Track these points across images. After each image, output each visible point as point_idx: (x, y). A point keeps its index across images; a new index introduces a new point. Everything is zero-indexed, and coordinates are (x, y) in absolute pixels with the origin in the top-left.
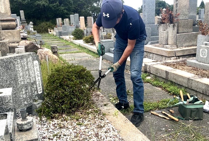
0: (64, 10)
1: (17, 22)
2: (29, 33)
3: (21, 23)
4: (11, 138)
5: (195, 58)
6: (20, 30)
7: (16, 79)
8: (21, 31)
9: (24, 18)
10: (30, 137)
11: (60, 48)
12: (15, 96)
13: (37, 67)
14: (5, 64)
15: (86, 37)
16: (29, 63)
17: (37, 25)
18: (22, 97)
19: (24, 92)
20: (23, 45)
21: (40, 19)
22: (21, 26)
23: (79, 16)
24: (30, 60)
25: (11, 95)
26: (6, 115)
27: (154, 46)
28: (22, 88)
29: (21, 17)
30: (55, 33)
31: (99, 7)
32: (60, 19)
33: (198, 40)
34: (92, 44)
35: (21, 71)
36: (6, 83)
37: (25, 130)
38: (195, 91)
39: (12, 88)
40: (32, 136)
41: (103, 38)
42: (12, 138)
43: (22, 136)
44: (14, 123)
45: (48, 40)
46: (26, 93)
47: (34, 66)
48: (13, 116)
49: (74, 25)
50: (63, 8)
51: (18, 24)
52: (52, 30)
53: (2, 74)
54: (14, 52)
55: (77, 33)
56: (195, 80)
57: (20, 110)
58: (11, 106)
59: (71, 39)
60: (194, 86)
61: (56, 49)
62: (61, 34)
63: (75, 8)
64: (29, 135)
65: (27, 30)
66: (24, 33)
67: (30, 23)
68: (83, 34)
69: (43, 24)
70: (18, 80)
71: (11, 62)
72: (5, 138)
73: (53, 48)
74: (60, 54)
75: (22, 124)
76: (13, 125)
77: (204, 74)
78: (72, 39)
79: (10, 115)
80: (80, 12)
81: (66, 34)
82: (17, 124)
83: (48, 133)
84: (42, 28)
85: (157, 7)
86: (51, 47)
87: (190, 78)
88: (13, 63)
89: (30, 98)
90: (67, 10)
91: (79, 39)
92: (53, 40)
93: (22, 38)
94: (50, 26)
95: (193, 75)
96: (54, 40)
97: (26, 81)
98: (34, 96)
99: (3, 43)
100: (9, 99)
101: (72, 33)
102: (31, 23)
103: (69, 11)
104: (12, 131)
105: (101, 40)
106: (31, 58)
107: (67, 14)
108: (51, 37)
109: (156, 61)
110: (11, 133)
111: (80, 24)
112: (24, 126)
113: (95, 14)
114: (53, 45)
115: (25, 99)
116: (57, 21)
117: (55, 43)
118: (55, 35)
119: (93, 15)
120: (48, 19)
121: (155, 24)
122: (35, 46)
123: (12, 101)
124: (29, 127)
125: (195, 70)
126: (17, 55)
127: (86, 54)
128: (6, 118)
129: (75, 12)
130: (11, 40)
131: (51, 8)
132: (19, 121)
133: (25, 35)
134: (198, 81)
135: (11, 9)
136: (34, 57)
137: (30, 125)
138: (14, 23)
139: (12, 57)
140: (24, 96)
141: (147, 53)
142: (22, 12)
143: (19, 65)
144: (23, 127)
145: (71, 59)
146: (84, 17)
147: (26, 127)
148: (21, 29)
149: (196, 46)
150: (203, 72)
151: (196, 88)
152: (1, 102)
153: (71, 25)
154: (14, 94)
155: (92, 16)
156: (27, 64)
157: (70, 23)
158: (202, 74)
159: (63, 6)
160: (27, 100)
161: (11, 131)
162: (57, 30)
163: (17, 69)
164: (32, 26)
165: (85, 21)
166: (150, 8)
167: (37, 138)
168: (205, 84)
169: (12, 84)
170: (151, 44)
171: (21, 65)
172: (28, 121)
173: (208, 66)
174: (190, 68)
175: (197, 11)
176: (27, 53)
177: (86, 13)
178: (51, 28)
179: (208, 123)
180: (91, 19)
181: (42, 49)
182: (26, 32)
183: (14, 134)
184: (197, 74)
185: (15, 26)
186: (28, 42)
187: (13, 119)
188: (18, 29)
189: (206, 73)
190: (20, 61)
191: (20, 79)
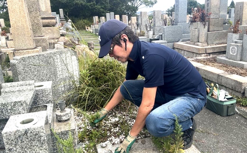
0: (100, 9)
1: (56, 20)
2: (67, 29)
3: (60, 21)
4: (51, 128)
5: (225, 55)
6: (60, 27)
7: (55, 74)
9: (63, 16)
10: (67, 127)
11: (97, 45)
12: (54, 88)
13: (75, 62)
14: (45, 59)
16: (68, 58)
17: (75, 23)
18: (60, 89)
20: (62, 42)
21: (78, 17)
22: (61, 23)
23: (115, 15)
24: (69, 56)
25: (51, 88)
26: (46, 106)
27: (185, 43)
28: (61, 81)
29: (61, 15)
30: (91, 31)
32: (97, 17)
33: (228, 38)
35: (60, 65)
36: (46, 77)
37: (63, 121)
38: (224, 86)
39: (52, 81)
44: (53, 114)
45: (85, 37)
46: (65, 86)
47: (73, 61)
48: (53, 107)
50: (100, 7)
51: (58, 22)
52: (89, 28)
53: (42, 68)
54: (54, 48)
56: (225, 76)
57: (59, 102)
58: (51, 99)
60: (223, 82)
61: (93, 45)
62: (97, 31)
63: (111, 7)
64: (67, 125)
65: (66, 27)
66: (63, 30)
67: (68, 21)
69: (81, 22)
70: (57, 73)
71: (51, 57)
72: (45, 128)
73: (89, 45)
74: (96, 50)
75: (61, 115)
76: (53, 116)
77: (234, 70)
79: (50, 106)
80: (116, 10)
82: (57, 115)
84: (80, 25)
85: (189, 7)
86: (88, 43)
87: (220, 74)
88: (53, 58)
89: (68, 91)
90: (103, 8)
92: (89, 36)
93: (61, 35)
94: (87, 24)
95: (223, 72)
96: (91, 36)
97: (64, 75)
99: (43, 39)
100: (49, 92)
102: (70, 20)
103: (105, 10)
104: (52, 122)
106: (69, 53)
107: (103, 12)
108: (87, 34)
109: (187, 57)
110: (50, 123)
112: (62, 117)
113: (130, 12)
114: (90, 41)
115: (64, 92)
116: (94, 19)
117: (92, 40)
118: (91, 32)
120: (85, 17)
121: (187, 23)
122: (73, 42)
123: (52, 94)
124: (67, 118)
125: (225, 67)
126: (57, 50)
128: (46, 110)
129: (110, 10)
130: (51, 37)
131: (88, 7)
132: (58, 113)
133: (64, 32)
134: (228, 78)
135: (51, 7)
136: (72, 53)
137: (69, 116)
138: (54, 21)
139: (52, 53)
140: (63, 89)
141: (179, 50)
142: (61, 11)
143: (59, 60)
144: (61, 118)
146: (119, 15)
147: (64, 118)
149: (226, 43)
150: (233, 69)
151: (225, 84)
152: (42, 94)
154: (53, 87)
155: (127, 14)
156: (66, 59)
158: (231, 71)
159: (99, 5)
162: (93, 27)
163: (57, 64)
164: (71, 24)
165: (120, 19)
166: (182, 8)
167: (75, 129)
168: (235, 81)
170: (183, 41)
171: (60, 60)
172: (66, 112)
173: (238, 63)
174: (220, 64)
175: (228, 10)
176: (66, 49)
177: (121, 11)
178: (88, 26)
179: (237, 117)
180: (125, 17)
181: (80, 45)
182: (65, 29)
183: (53, 124)
184: (226, 71)
185: (55, 23)
186: (66, 38)
187: (52, 110)
188: (57, 26)
189: (236, 70)
190: (60, 56)
191: (59, 73)
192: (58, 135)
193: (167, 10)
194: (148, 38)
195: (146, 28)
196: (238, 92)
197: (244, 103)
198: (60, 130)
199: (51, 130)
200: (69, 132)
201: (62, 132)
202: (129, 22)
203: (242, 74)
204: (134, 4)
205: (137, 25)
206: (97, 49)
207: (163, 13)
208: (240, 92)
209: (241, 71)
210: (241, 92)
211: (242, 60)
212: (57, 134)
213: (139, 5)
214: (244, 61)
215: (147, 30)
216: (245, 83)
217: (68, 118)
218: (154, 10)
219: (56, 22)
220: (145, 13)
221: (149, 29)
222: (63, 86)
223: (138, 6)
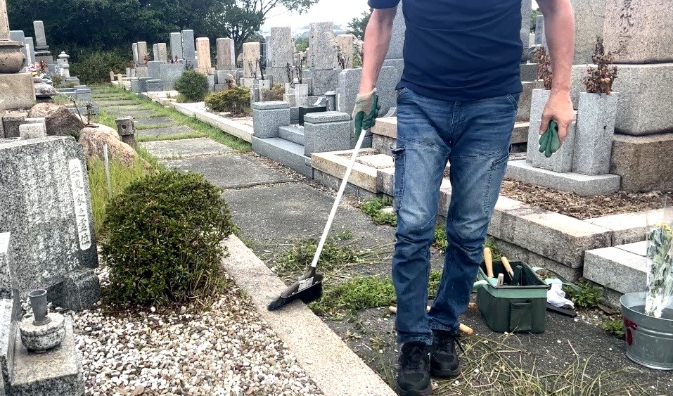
0: (153, 20)
1: (25, 52)
2: (57, 81)
3: (36, 56)
4: (5, 372)
5: (522, 154)
6: (34, 73)
7: (20, 210)
8: (37, 77)
9: (45, 41)
10: (54, 369)
11: (143, 125)
12: (17, 255)
13: (77, 178)
15: (213, 93)
16: (56, 165)
17: (81, 62)
18: (35, 258)
19: (41, 244)
20: (40, 116)
21: (86, 46)
22: (37, 64)
23: (195, 37)
24: (60, 157)
25: (6, 252)
28: (36, 233)
29: (37, 40)
30: (127, 84)
31: (252, 9)
32: (143, 44)
33: (532, 104)
34: (229, 113)
35: (35, 187)
37: (43, 349)
38: (522, 248)
39: (9, 233)
40: (63, 366)
41: (261, 97)
42: (7, 370)
43: (35, 367)
44: (12, 330)
45: (107, 102)
46: (48, 247)
47: (71, 173)
48: (11, 309)
49: (181, 61)
50: (151, 13)
51: (29, 58)
52: (120, 76)
54: (17, 134)
55: (188, 82)
56: (523, 217)
57: (29, 295)
58: (6, 284)
59: (172, 99)
60: (519, 235)
61: (131, 127)
62: (143, 85)
63: (185, 13)
64: (53, 363)
65: (53, 75)
66: (45, 82)
67: (60, 56)
68: (206, 86)
69: (96, 58)
70: (26, 210)
71: (7, 162)
73: (121, 126)
74: (142, 141)
75: (35, 332)
76: (11, 335)
77: (550, 201)
78: (175, 100)
79: (4, 307)
80: (199, 24)
81: (159, 86)
82: (23, 333)
83: (104, 359)
84: (94, 68)
86: (117, 121)
87: (509, 213)
88: (12, 164)
89: (57, 262)
90: (161, 19)
91: (194, 101)
92: (121, 102)
93: (38, 97)
94: (114, 64)
95: (517, 204)
96: (125, 102)
97: (47, 215)
98: (69, 257)
101: (176, 84)
102: (63, 54)
103: (167, 23)
104: (8, 353)
105: (256, 103)
106: (61, 151)
107: (161, 30)
108: (116, 94)
110: (4, 357)
111: (196, 58)
112: (40, 339)
113: (240, 29)
114: (123, 115)
115: (45, 265)
116: (135, 50)
117: (128, 112)
118: (127, 89)
119: (233, 33)
120: (108, 45)
122: (73, 119)
123: (8, 270)
124: (54, 342)
125: (525, 190)
126: (25, 143)
127: (212, 142)
129: (182, 25)
130: (8, 103)
131: (117, 14)
132: (28, 325)
133: (47, 87)
134: (532, 222)
135: (10, 15)
136: (69, 148)
137: (58, 336)
138: (17, 55)
139: (10, 149)
141: (386, 139)
142: (38, 25)
143: (30, 172)
144: (36, 341)
145: (171, 157)
146: (207, 39)
147: (45, 342)
148: (36, 73)
149: (528, 120)
150: (547, 195)
151: (525, 242)
153: (172, 62)
154: (15, 249)
155: (232, 36)
156: (51, 168)
157: (170, 57)
158: (543, 201)
159: (149, 9)
160: (48, 268)
161: (6, 353)
162: (133, 75)
163: (24, 182)
164: (66, 64)
165: (211, 50)
167: (76, 372)
168: (552, 231)
169: (11, 223)
171: (34, 170)
172: (52, 325)
173: (562, 178)
174: (509, 182)
175: (532, 22)
176: (52, 138)
177: (216, 26)
178: (117, 70)
179: (559, 342)
180: (226, 44)
181: (93, 127)
182: (50, 81)
183: (14, 360)
184: (528, 202)
185: (20, 64)
186: (54, 108)
187: (10, 319)
188: (27, 71)
189: (556, 198)
190: (33, 158)
191: (32, 210)
192: (27, 391)
193: (351, 22)
194: (294, 105)
195: (289, 76)
196: (563, 264)
197: (581, 298)
198: (31, 377)
199: (6, 377)
200: (58, 382)
201: (37, 382)
202: (239, 59)
203: (574, 211)
204: (254, 5)
205: (260, 66)
206: (143, 137)
207: (339, 30)
208: (569, 266)
209: (570, 204)
210: (573, 266)
211: (576, 168)
212: (24, 388)
213: (267, 9)
214: (581, 173)
215: (290, 80)
216: (583, 238)
217: (56, 341)
218: (312, 22)
219: (24, 60)
220: (286, 31)
221: (296, 80)
222: (43, 247)
223: (264, 12)
